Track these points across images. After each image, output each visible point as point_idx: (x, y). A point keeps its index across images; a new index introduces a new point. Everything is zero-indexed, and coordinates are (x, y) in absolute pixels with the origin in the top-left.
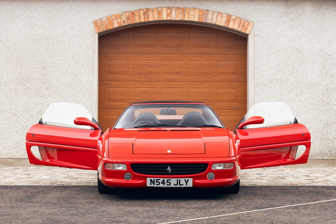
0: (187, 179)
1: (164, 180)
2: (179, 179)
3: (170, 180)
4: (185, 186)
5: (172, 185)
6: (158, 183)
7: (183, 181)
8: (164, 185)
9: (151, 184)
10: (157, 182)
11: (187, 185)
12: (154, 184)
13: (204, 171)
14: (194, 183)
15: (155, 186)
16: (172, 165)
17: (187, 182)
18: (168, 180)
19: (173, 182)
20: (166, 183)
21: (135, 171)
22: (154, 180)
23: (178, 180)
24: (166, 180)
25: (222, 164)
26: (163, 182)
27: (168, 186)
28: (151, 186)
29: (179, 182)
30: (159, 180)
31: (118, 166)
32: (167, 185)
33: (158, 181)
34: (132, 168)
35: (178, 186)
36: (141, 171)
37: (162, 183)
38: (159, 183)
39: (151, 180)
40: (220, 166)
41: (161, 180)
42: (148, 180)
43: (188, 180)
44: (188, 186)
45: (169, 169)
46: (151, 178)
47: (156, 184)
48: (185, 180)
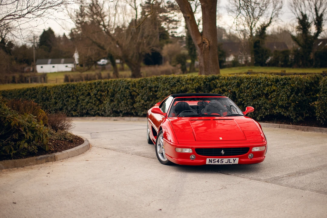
0: (235, 159)
1: (219, 160)
4: (233, 163)
6: (214, 162)
7: (232, 160)
9: (209, 163)
10: (213, 161)
12: (211, 162)
13: (246, 152)
14: (239, 161)
15: (212, 163)
17: (234, 161)
18: (221, 160)
20: (220, 162)
21: (198, 153)
22: (212, 159)
23: (228, 159)
24: (220, 159)
25: (258, 148)
26: (218, 161)
31: (186, 150)
34: (196, 151)
36: (203, 153)
37: (217, 162)
39: (210, 160)
40: (257, 149)
41: (217, 159)
42: (208, 160)
43: (236, 159)
44: (235, 163)
45: (223, 152)
47: (213, 163)
48: (233, 159)
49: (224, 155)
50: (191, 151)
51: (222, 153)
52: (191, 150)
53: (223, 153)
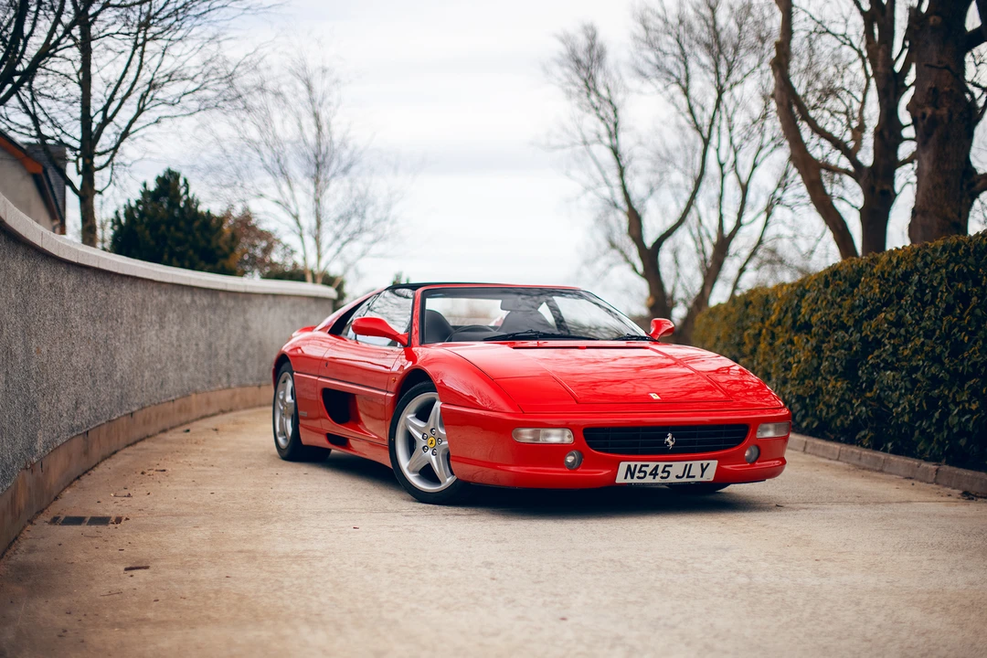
0: (705, 463)
2: (689, 463)
3: (671, 466)
5: (672, 479)
6: (642, 475)
8: (654, 478)
9: (626, 478)
10: (640, 471)
11: (702, 476)
12: (632, 477)
15: (635, 480)
16: (676, 429)
17: (703, 470)
18: (666, 466)
19: (676, 471)
21: (591, 445)
22: (636, 466)
24: (662, 465)
26: (654, 473)
27: (663, 481)
28: (626, 481)
29: (687, 470)
30: (647, 466)
32: (662, 478)
33: (643, 469)
34: (586, 437)
35: (685, 480)
37: (651, 474)
38: (645, 472)
39: (629, 467)
43: (708, 464)
45: (669, 439)
46: (629, 463)
47: (638, 478)
48: (702, 464)
49: (675, 451)
50: (569, 437)
51: (668, 443)
52: (568, 432)
53: (671, 443)
